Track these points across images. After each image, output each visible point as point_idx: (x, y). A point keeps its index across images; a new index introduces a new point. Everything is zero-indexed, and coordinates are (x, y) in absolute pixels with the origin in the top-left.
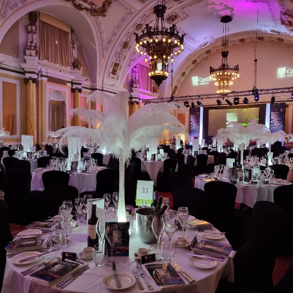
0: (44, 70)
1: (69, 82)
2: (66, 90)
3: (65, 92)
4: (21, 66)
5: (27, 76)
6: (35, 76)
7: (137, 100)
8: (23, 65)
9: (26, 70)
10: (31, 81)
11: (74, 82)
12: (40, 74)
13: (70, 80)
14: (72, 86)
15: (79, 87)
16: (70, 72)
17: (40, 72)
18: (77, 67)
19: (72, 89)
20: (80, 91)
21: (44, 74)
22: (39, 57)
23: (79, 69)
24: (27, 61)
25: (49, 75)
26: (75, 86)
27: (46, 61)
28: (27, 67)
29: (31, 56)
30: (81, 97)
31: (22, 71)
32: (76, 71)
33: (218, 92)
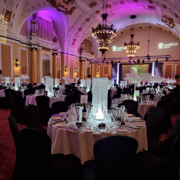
0: (40, 43)
1: (51, 49)
2: (50, 54)
3: (50, 55)
4: (29, 41)
5: (33, 46)
6: (36, 47)
7: (84, 59)
8: (31, 41)
9: (32, 43)
10: (34, 49)
11: (54, 49)
14: (53, 52)
15: (56, 52)
16: (52, 44)
17: (38, 44)
18: (55, 41)
19: (53, 53)
20: (57, 54)
21: (40, 45)
22: (38, 36)
24: (32, 39)
25: (43, 46)
26: (54, 52)
27: (41, 38)
28: (32, 42)
29: (34, 36)
30: (57, 58)
31: (29, 44)
32: (55, 43)
33: (128, 56)
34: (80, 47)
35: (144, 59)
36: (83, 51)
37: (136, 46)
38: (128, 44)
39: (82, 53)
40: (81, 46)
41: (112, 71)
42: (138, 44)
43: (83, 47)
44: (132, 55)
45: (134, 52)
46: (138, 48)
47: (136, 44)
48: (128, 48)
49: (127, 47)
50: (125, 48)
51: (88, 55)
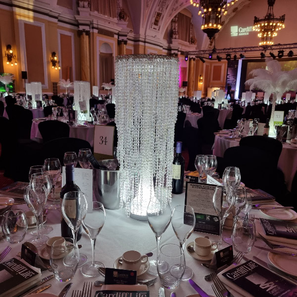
0: (95, 22)
1: (116, 34)
2: (113, 41)
3: (113, 44)
4: (75, 18)
5: (81, 28)
6: (87, 28)
7: (176, 52)
8: (78, 17)
9: (80, 22)
10: (84, 33)
11: (120, 33)
12: (91, 26)
13: (117, 32)
14: (118, 38)
15: (125, 38)
16: (117, 24)
17: (92, 23)
18: (123, 18)
19: (118, 41)
20: (126, 43)
21: (95, 26)
22: (90, 8)
23: (125, 20)
24: (80, 13)
25: (99, 27)
26: (121, 38)
27: (96, 12)
28: (81, 18)
29: (84, 7)
30: (127, 49)
31: (76, 23)
32: (122, 22)
33: (260, 44)
34: (169, 28)
35: (292, 50)
36: (174, 36)
37: (278, 24)
38: (261, 20)
39: (173, 40)
40: (172, 27)
41: (227, 75)
42: (282, 19)
43: (175, 29)
44: (268, 43)
45: (274, 36)
46: (281, 27)
47: (277, 19)
48: (261, 27)
49: (259, 26)
50: (256, 28)
51: (183, 45)
